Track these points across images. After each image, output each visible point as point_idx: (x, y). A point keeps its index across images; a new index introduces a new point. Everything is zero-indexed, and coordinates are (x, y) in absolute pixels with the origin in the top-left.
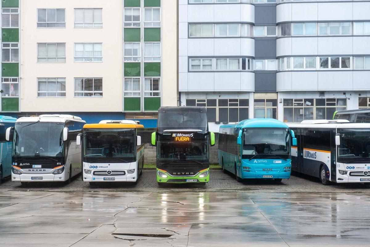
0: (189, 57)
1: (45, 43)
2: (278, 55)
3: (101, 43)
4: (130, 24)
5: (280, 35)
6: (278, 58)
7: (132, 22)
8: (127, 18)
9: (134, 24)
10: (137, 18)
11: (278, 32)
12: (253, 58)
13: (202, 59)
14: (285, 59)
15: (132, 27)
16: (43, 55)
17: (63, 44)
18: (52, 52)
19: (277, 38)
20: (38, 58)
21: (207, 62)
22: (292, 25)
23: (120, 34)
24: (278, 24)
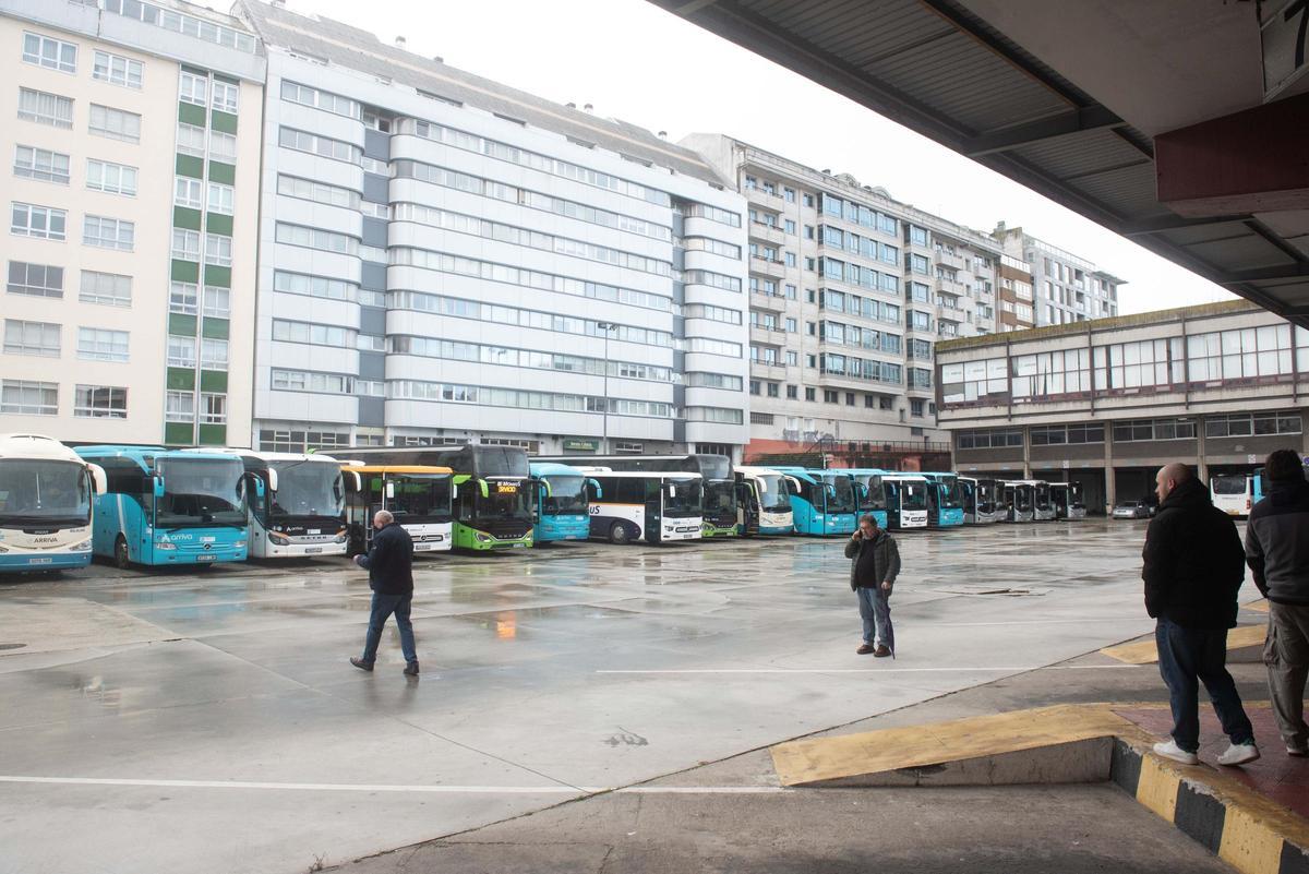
0: (273, 368)
1: (21, 322)
2: (387, 378)
3: (127, 332)
4: (180, 308)
5: (391, 352)
6: (386, 381)
7: (184, 305)
8: (176, 298)
9: (187, 309)
10: (192, 300)
11: (388, 346)
12: (356, 377)
13: (290, 373)
14: (402, 383)
15: (183, 312)
16: (13, 340)
17: (57, 327)
18: (33, 337)
19: (387, 354)
20: (5, 346)
21: (298, 378)
22: (413, 339)
23: (162, 322)
24: (388, 336)
